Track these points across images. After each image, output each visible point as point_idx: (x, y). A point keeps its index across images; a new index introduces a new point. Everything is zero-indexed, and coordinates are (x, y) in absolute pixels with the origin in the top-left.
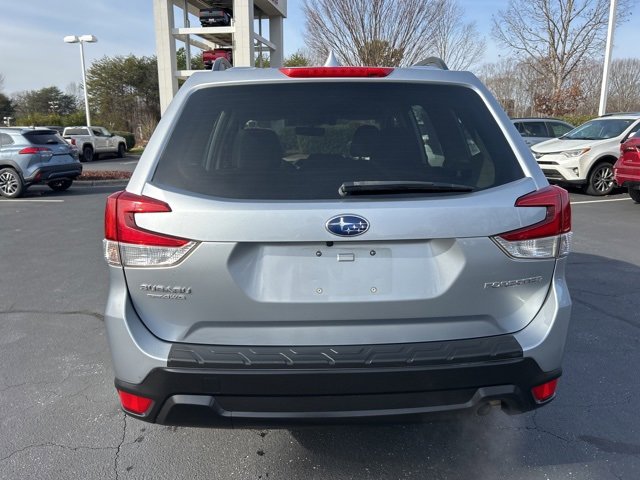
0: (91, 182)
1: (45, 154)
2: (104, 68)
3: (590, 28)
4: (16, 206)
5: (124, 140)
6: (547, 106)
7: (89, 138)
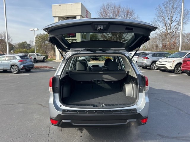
0: (36, 69)
1: (25, 62)
2: (40, 36)
3: (177, 25)
4: (17, 76)
5: (45, 57)
6: (166, 47)
7: (35, 56)
